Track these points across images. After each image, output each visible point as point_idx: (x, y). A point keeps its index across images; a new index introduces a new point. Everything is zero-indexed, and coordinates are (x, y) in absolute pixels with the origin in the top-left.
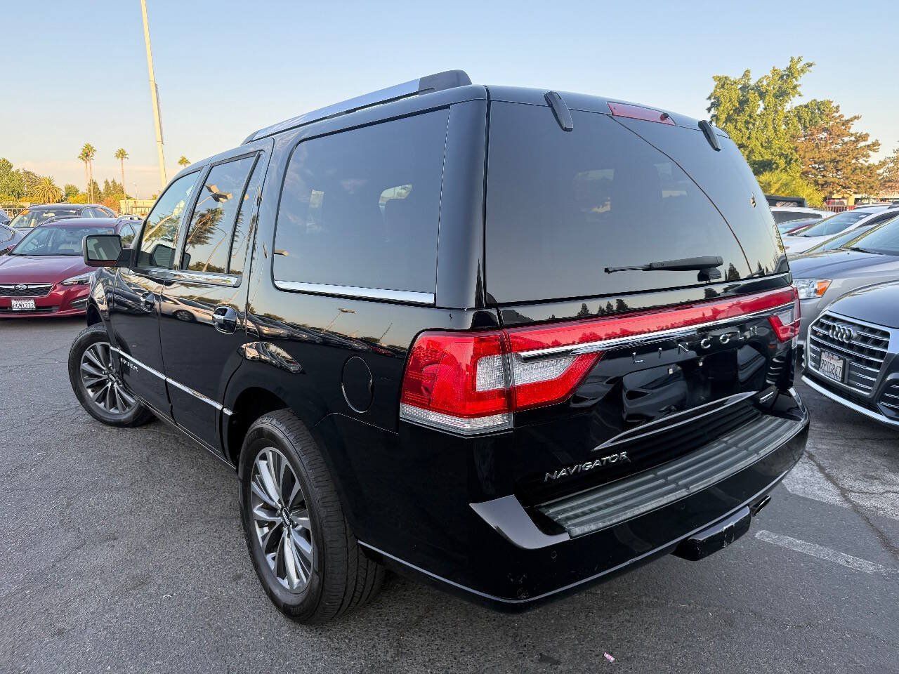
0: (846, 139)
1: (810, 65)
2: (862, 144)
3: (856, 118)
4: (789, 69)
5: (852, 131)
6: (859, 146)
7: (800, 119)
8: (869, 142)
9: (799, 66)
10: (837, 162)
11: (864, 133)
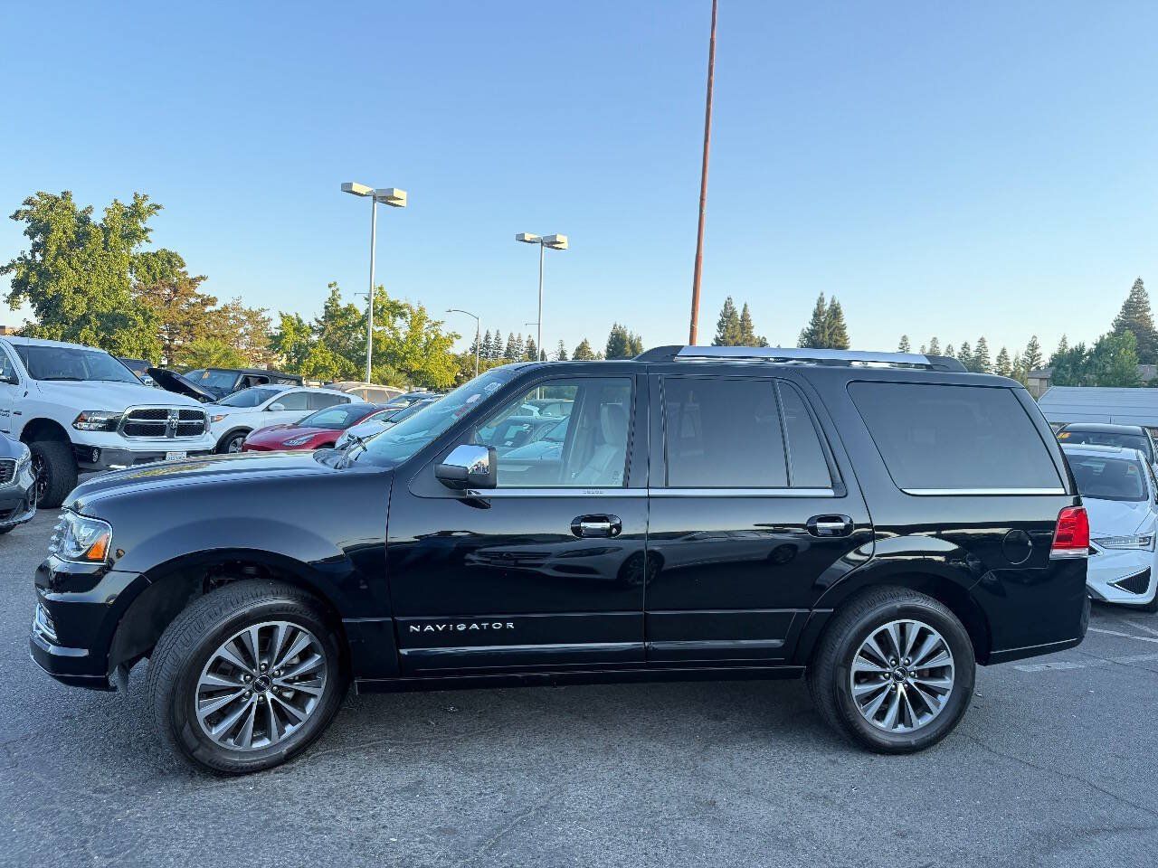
0: (192, 300)
1: (158, 207)
2: (208, 309)
3: (203, 278)
4: (135, 206)
5: (198, 291)
6: (207, 310)
7: (149, 268)
8: (219, 306)
9: (146, 205)
10: (192, 326)
11: (212, 296)
